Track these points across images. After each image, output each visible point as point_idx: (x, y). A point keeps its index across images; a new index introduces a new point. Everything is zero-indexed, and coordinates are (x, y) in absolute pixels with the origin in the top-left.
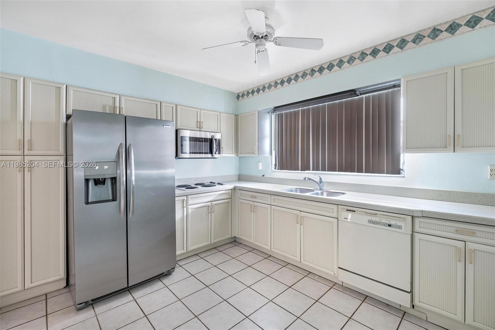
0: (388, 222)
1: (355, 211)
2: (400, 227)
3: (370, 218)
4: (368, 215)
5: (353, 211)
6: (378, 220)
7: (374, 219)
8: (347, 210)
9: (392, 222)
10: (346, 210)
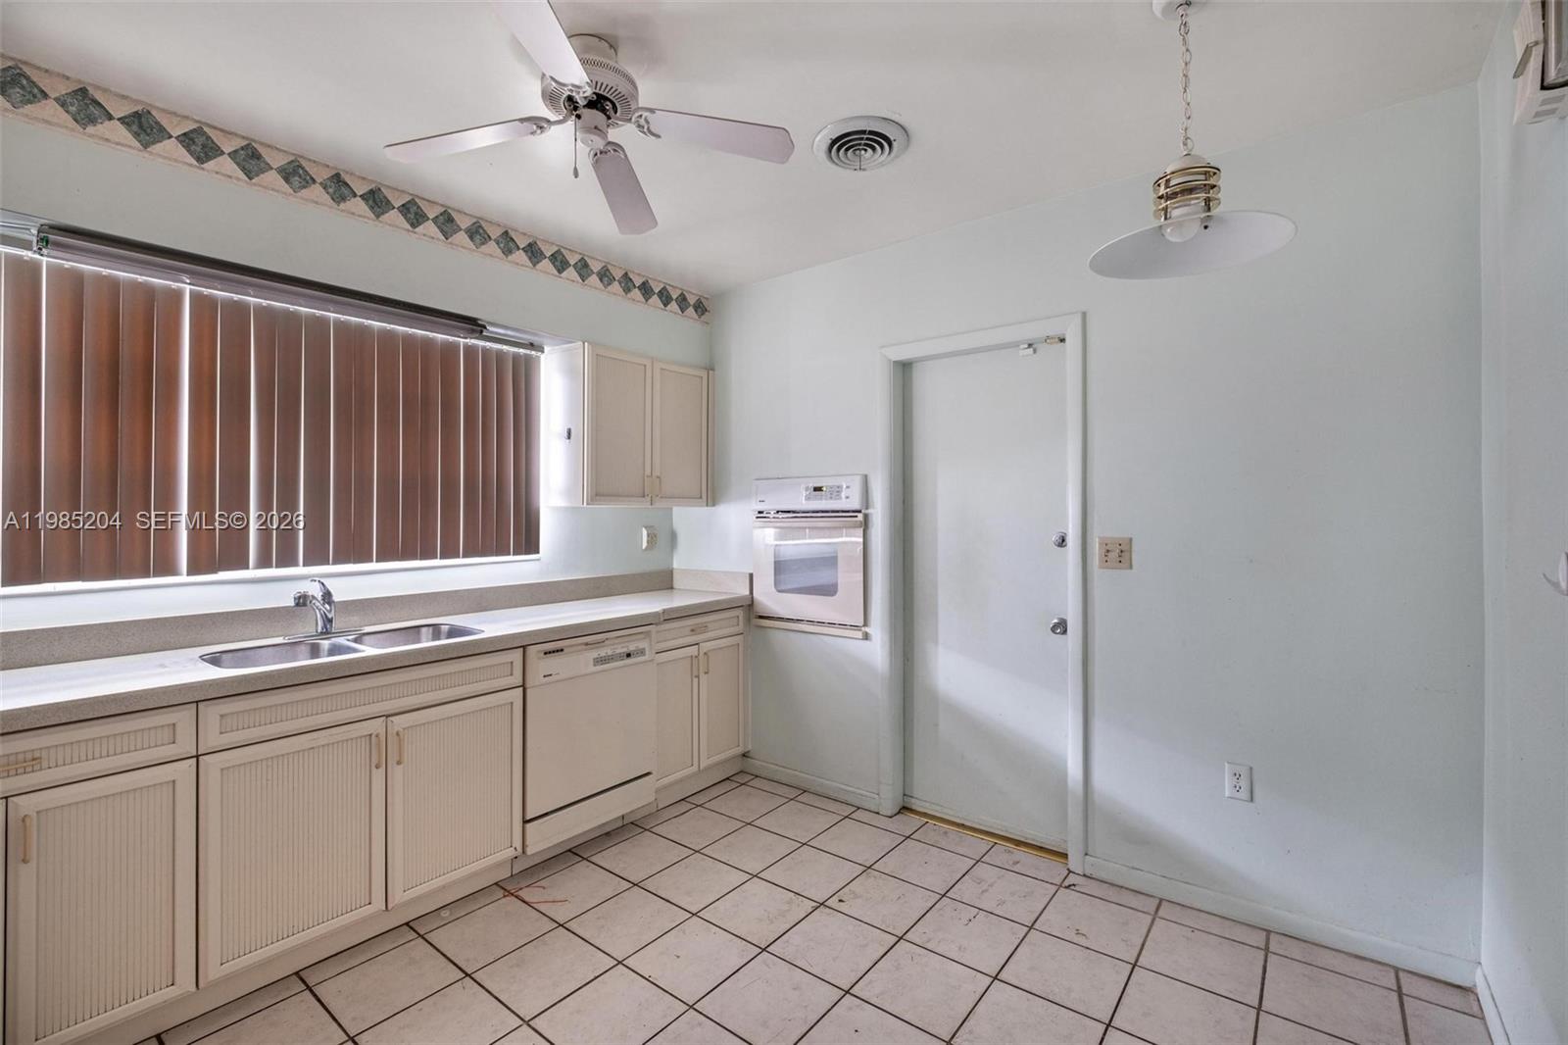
0: (625, 650)
1: (562, 650)
2: (642, 652)
3: (594, 654)
4: (592, 649)
5: (558, 651)
6: (610, 653)
7: (603, 652)
8: (545, 653)
9: (632, 647)
10: (542, 654)
